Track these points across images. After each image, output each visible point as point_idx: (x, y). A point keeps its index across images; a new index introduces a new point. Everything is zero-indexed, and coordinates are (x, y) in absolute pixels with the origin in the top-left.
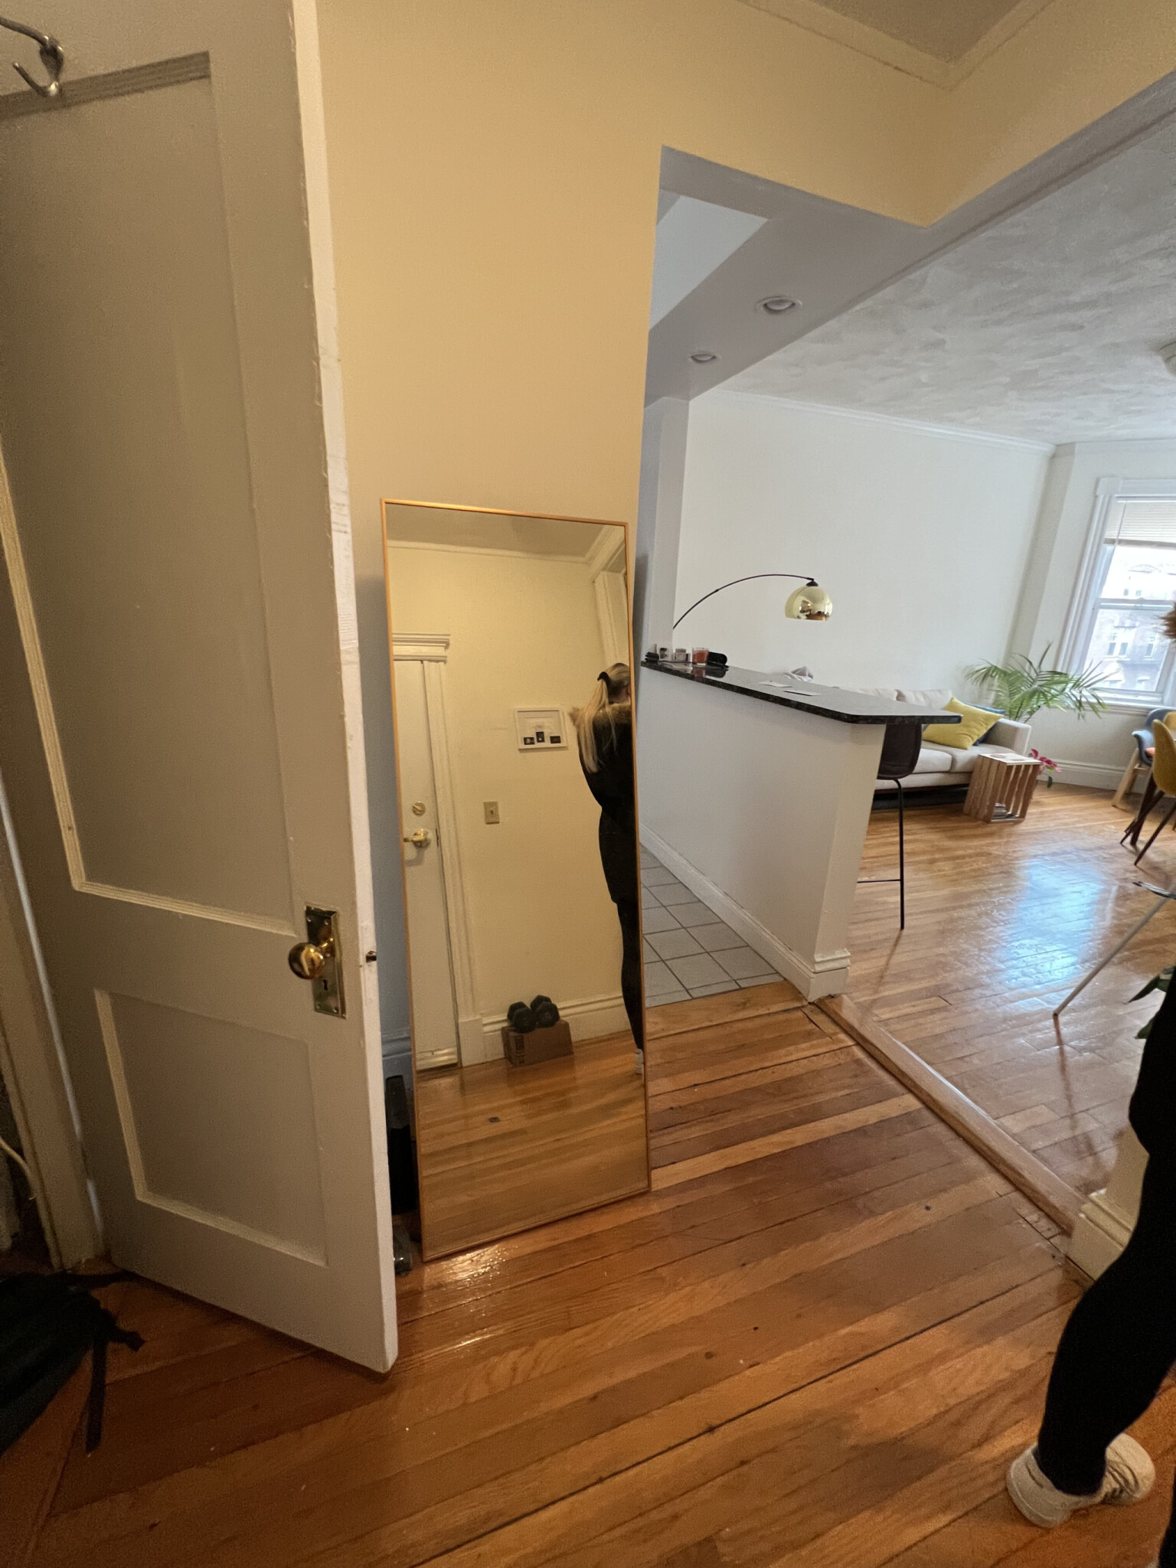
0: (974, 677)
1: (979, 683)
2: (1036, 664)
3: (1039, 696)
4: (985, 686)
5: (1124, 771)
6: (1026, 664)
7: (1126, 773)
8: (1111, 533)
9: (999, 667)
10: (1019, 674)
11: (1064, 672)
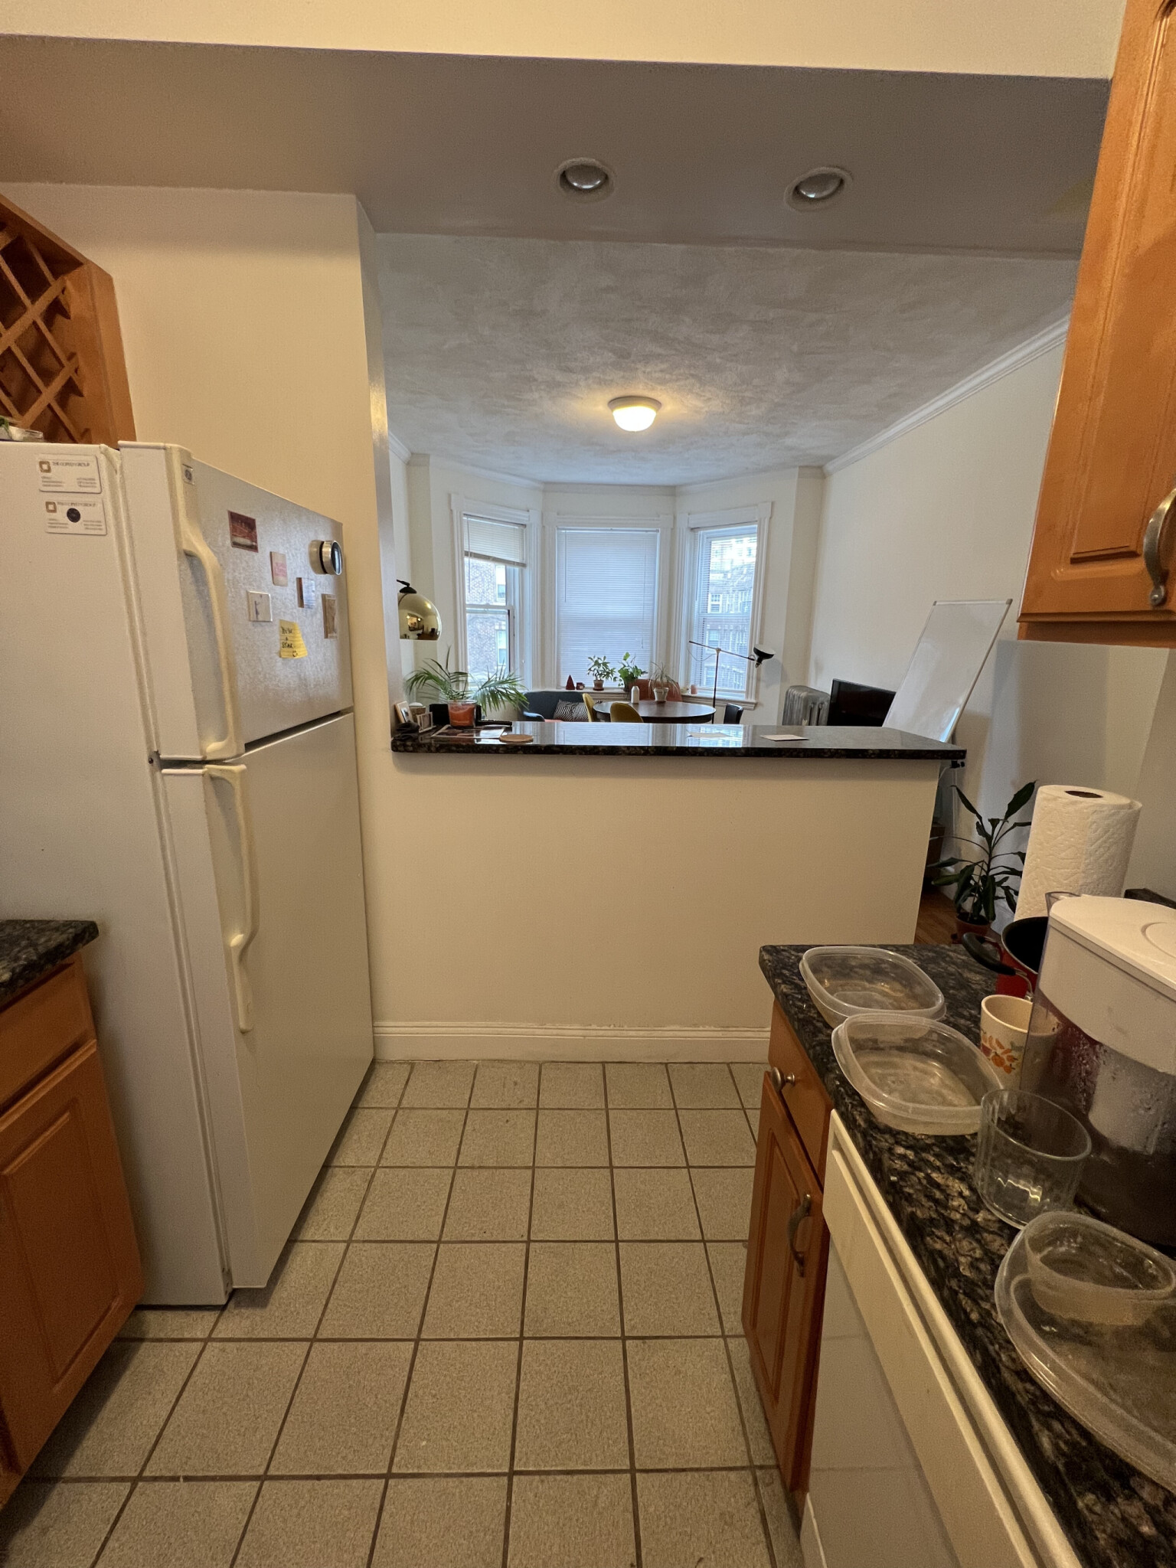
8: (468, 546)
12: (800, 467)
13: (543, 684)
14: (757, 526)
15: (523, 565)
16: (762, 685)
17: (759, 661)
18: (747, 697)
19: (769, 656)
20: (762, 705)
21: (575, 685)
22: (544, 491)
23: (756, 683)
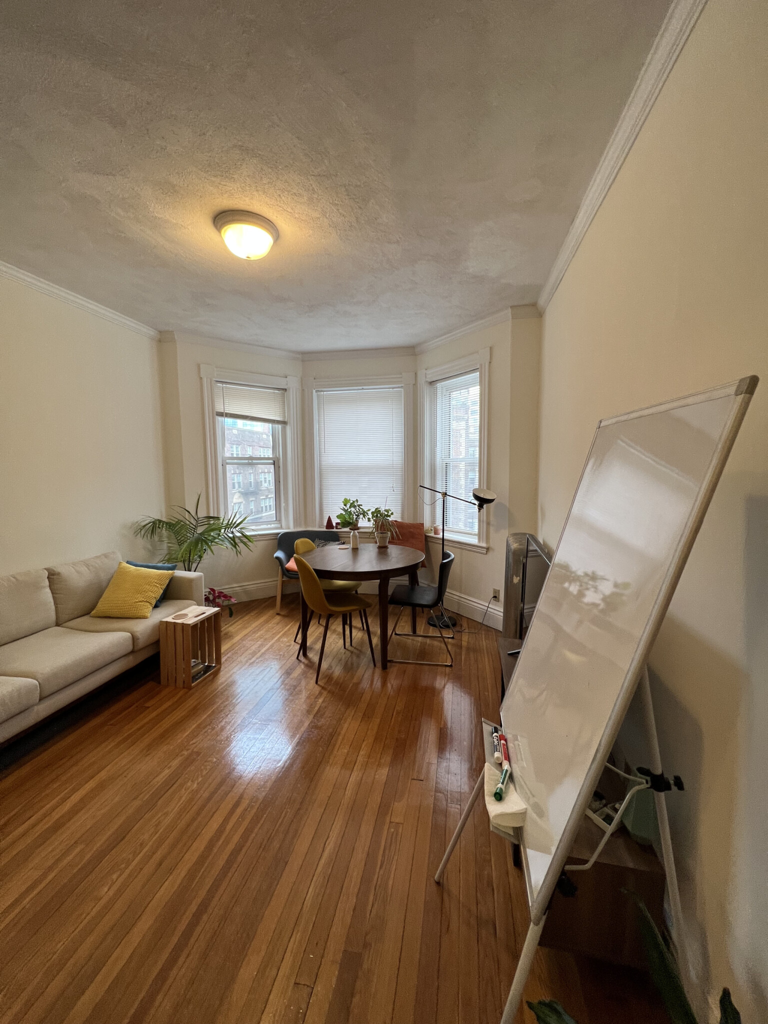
0: (143, 532)
1: (149, 535)
2: (193, 513)
3: (202, 544)
4: (156, 538)
5: (277, 580)
6: (185, 514)
7: (279, 581)
8: (219, 408)
9: (164, 519)
10: (182, 523)
11: (216, 516)
12: (511, 307)
13: (306, 524)
14: (478, 373)
15: (284, 423)
16: (492, 529)
17: (480, 507)
18: (479, 540)
19: (489, 501)
20: (493, 550)
21: (334, 525)
22: (303, 361)
23: (486, 528)
